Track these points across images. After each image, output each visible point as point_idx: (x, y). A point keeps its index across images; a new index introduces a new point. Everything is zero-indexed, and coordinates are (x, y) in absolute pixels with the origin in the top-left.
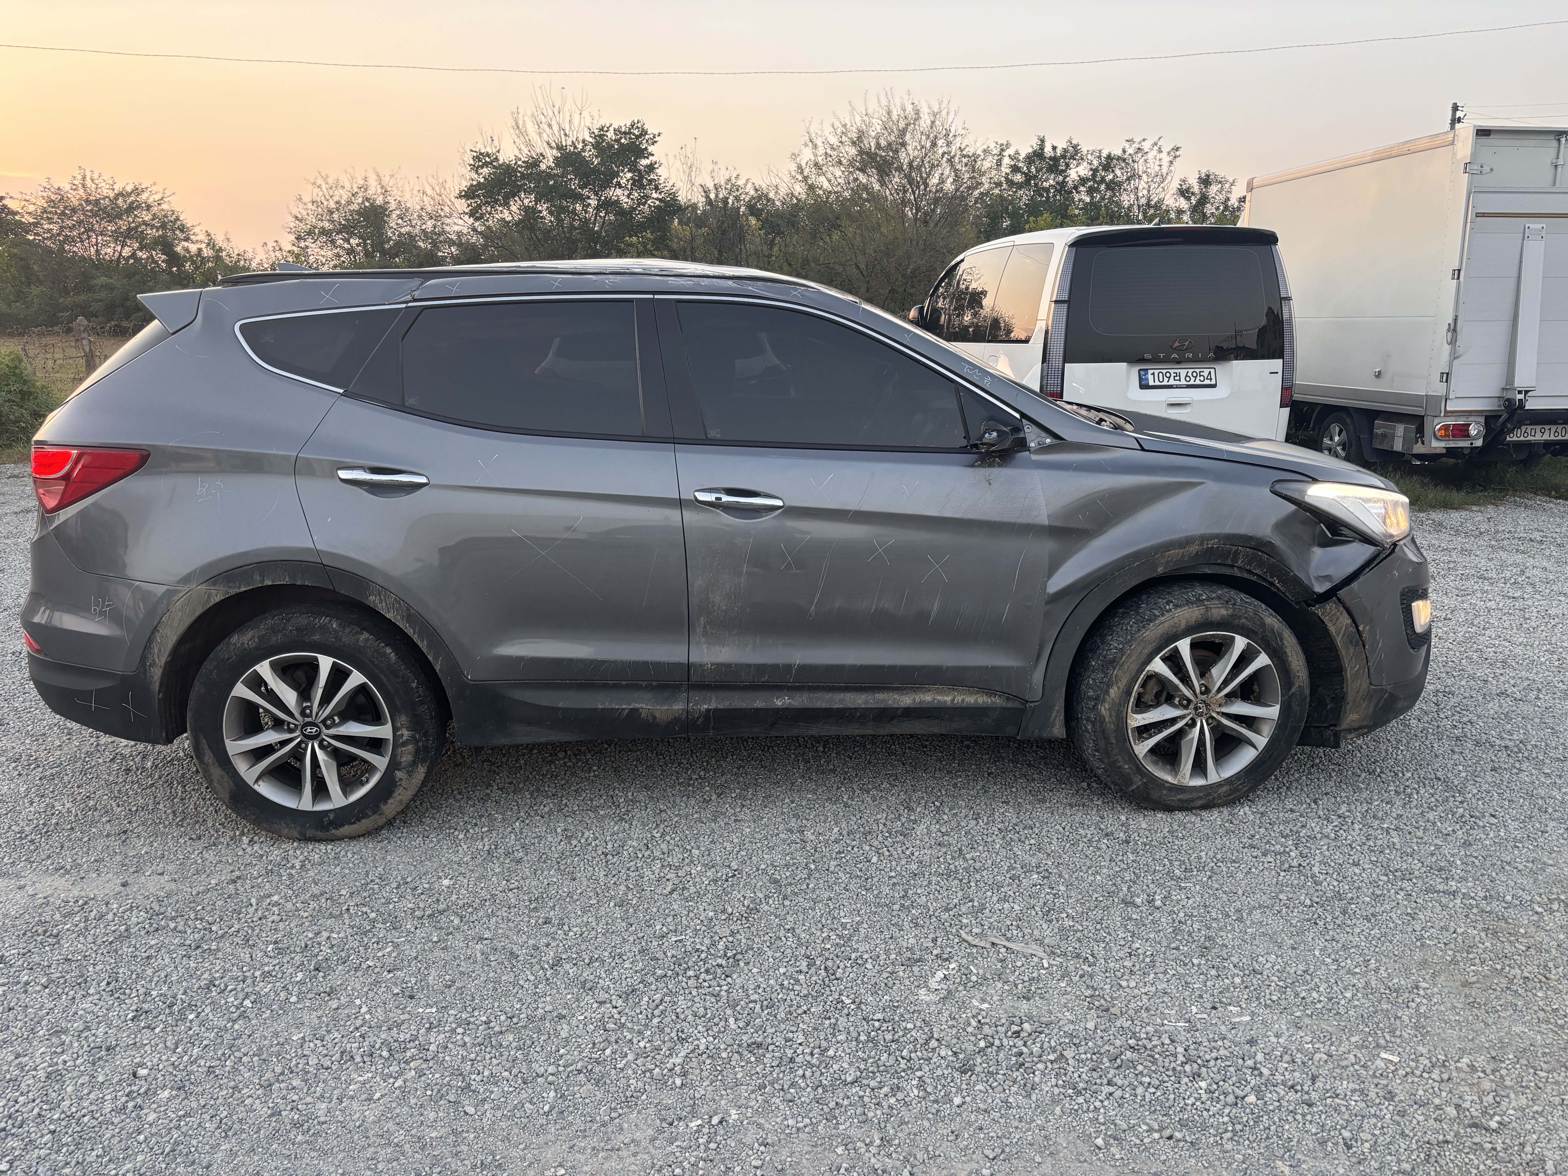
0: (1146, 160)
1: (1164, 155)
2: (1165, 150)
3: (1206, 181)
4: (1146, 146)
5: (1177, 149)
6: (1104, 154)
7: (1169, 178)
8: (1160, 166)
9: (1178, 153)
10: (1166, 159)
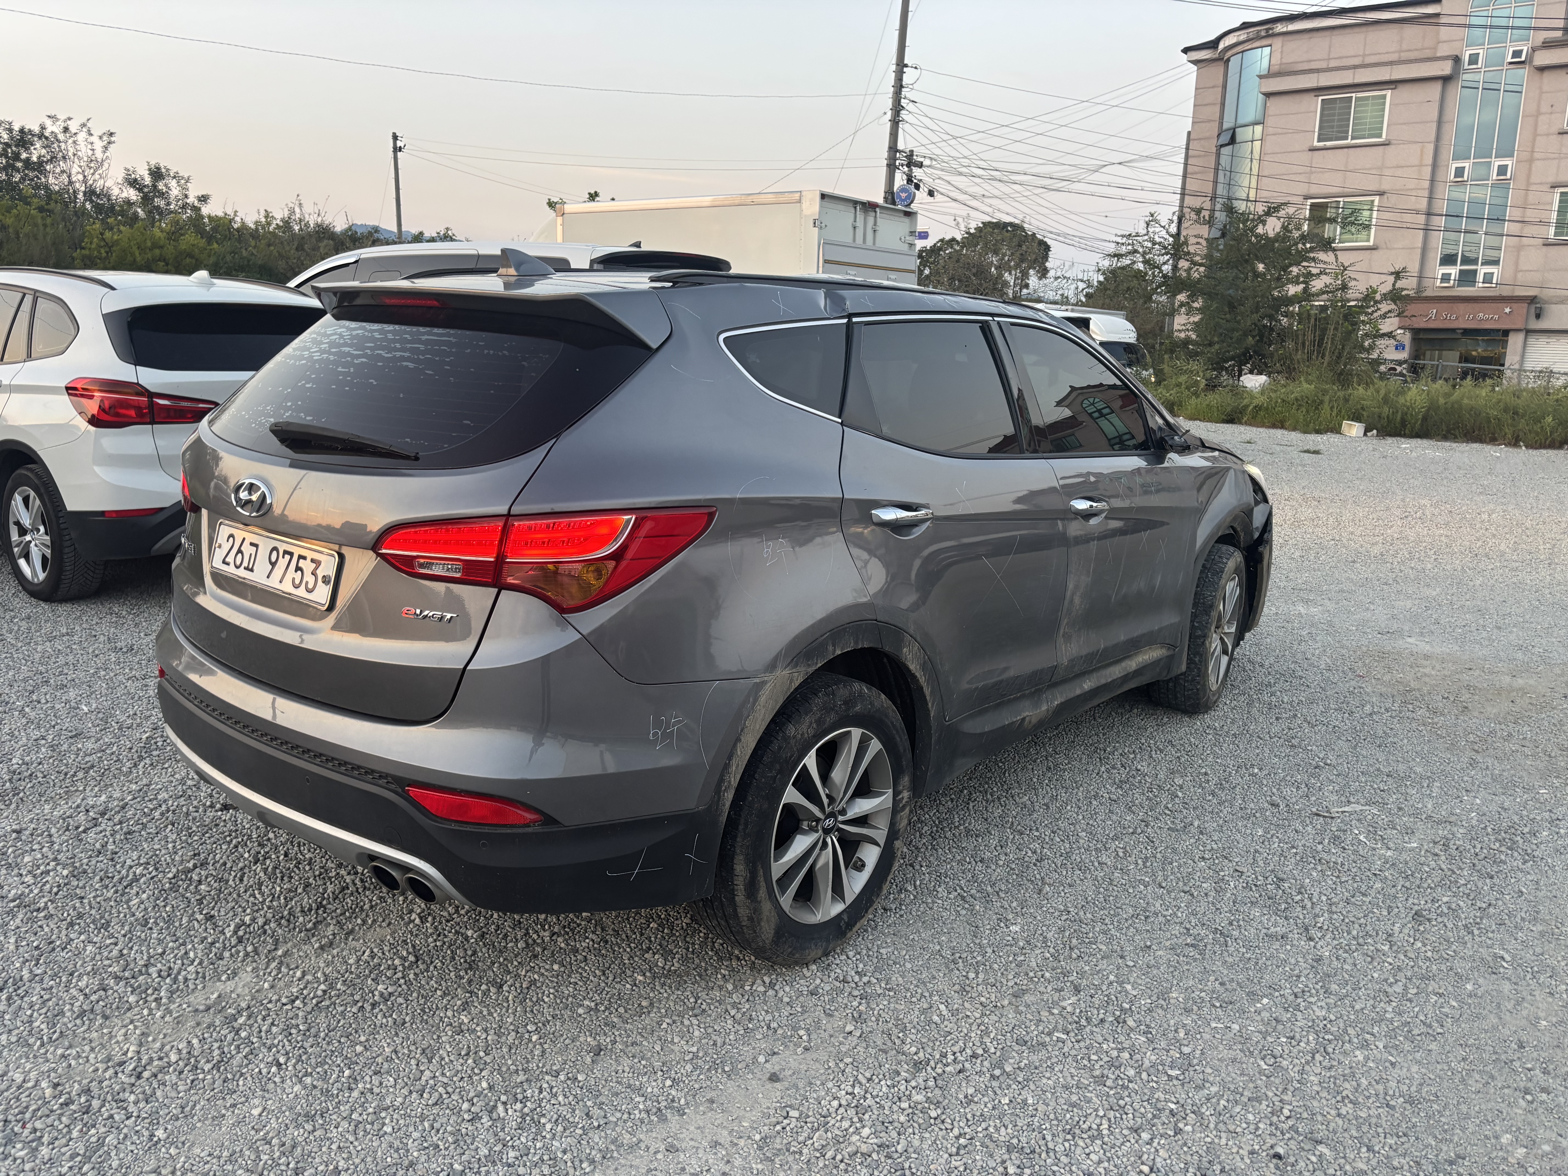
0: (74, 142)
1: (95, 139)
2: (97, 132)
3: (157, 174)
4: (73, 127)
5: (111, 134)
6: (16, 127)
7: (106, 165)
8: (93, 150)
9: (113, 139)
10: (99, 145)
